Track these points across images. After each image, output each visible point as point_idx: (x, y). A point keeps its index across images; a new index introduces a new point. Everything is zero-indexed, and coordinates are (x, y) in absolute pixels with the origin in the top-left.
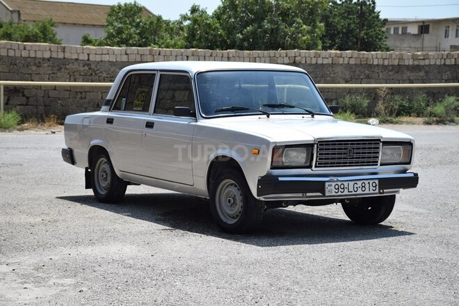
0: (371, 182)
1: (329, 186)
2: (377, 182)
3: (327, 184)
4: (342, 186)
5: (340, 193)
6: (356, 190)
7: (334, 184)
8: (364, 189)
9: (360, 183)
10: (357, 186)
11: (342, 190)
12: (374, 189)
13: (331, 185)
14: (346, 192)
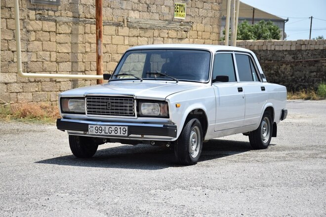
0: (122, 127)
1: (91, 127)
2: (126, 128)
3: (89, 126)
4: (100, 129)
5: (99, 133)
6: (110, 132)
7: (94, 126)
8: (116, 132)
9: (113, 128)
10: (112, 129)
11: (101, 132)
12: (124, 133)
13: (93, 127)
14: (103, 133)
